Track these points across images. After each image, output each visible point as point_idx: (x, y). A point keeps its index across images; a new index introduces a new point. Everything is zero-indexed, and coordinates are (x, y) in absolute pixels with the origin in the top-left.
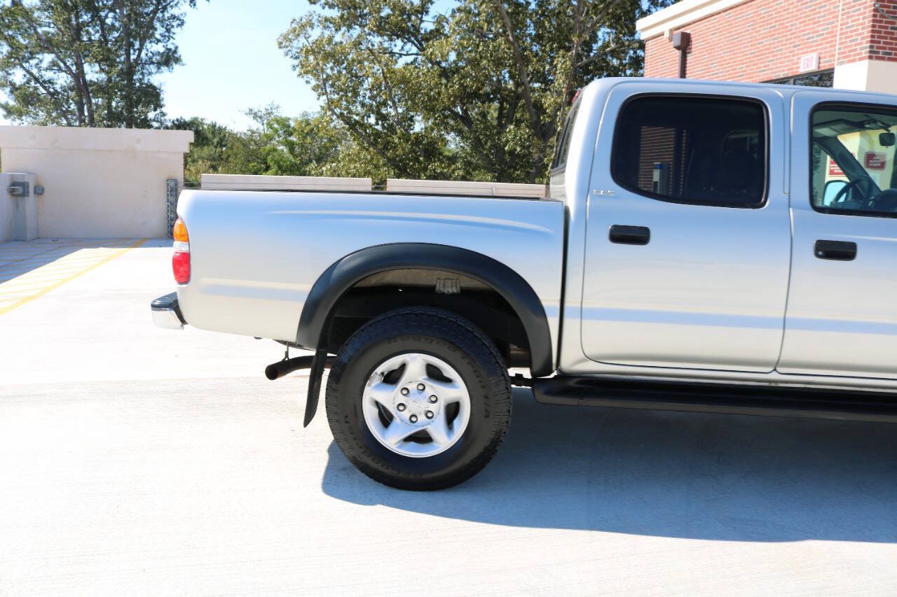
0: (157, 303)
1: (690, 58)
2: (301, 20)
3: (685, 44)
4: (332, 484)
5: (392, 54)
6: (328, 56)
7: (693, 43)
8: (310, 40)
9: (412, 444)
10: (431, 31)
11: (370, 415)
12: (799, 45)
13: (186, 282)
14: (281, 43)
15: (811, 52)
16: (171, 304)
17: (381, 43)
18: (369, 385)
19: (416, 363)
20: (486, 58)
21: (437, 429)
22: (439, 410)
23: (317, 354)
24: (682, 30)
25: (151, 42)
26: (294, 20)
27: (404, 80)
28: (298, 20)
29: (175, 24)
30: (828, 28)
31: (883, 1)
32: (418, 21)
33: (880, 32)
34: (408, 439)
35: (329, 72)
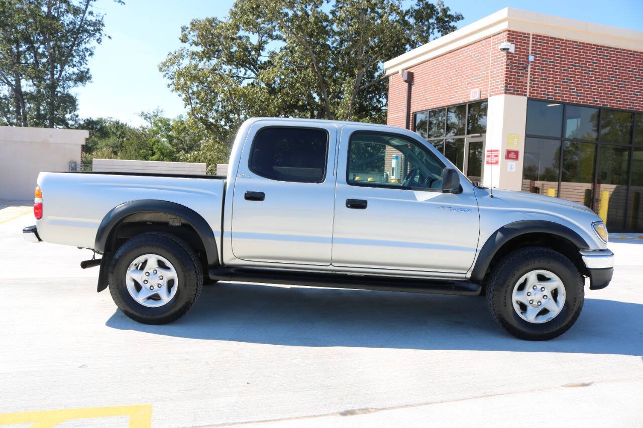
0: (27, 229)
1: (413, 88)
2: (175, 53)
3: (410, 79)
4: (112, 322)
5: (238, 77)
6: (194, 78)
7: (415, 78)
8: (180, 67)
9: (151, 300)
10: (265, 62)
11: (130, 286)
12: (470, 83)
13: (40, 218)
14: (161, 68)
15: (477, 87)
16: (34, 230)
17: (231, 70)
18: (129, 270)
19: (152, 260)
20: (299, 82)
21: (163, 293)
22: (164, 283)
23: (104, 255)
24: (408, 70)
25: (69, 66)
26: (170, 53)
27: (245, 96)
28: (173, 53)
29: (87, 54)
30: (484, 74)
31: (512, 59)
32: (256, 56)
33: (511, 78)
34: (149, 298)
35: (195, 89)
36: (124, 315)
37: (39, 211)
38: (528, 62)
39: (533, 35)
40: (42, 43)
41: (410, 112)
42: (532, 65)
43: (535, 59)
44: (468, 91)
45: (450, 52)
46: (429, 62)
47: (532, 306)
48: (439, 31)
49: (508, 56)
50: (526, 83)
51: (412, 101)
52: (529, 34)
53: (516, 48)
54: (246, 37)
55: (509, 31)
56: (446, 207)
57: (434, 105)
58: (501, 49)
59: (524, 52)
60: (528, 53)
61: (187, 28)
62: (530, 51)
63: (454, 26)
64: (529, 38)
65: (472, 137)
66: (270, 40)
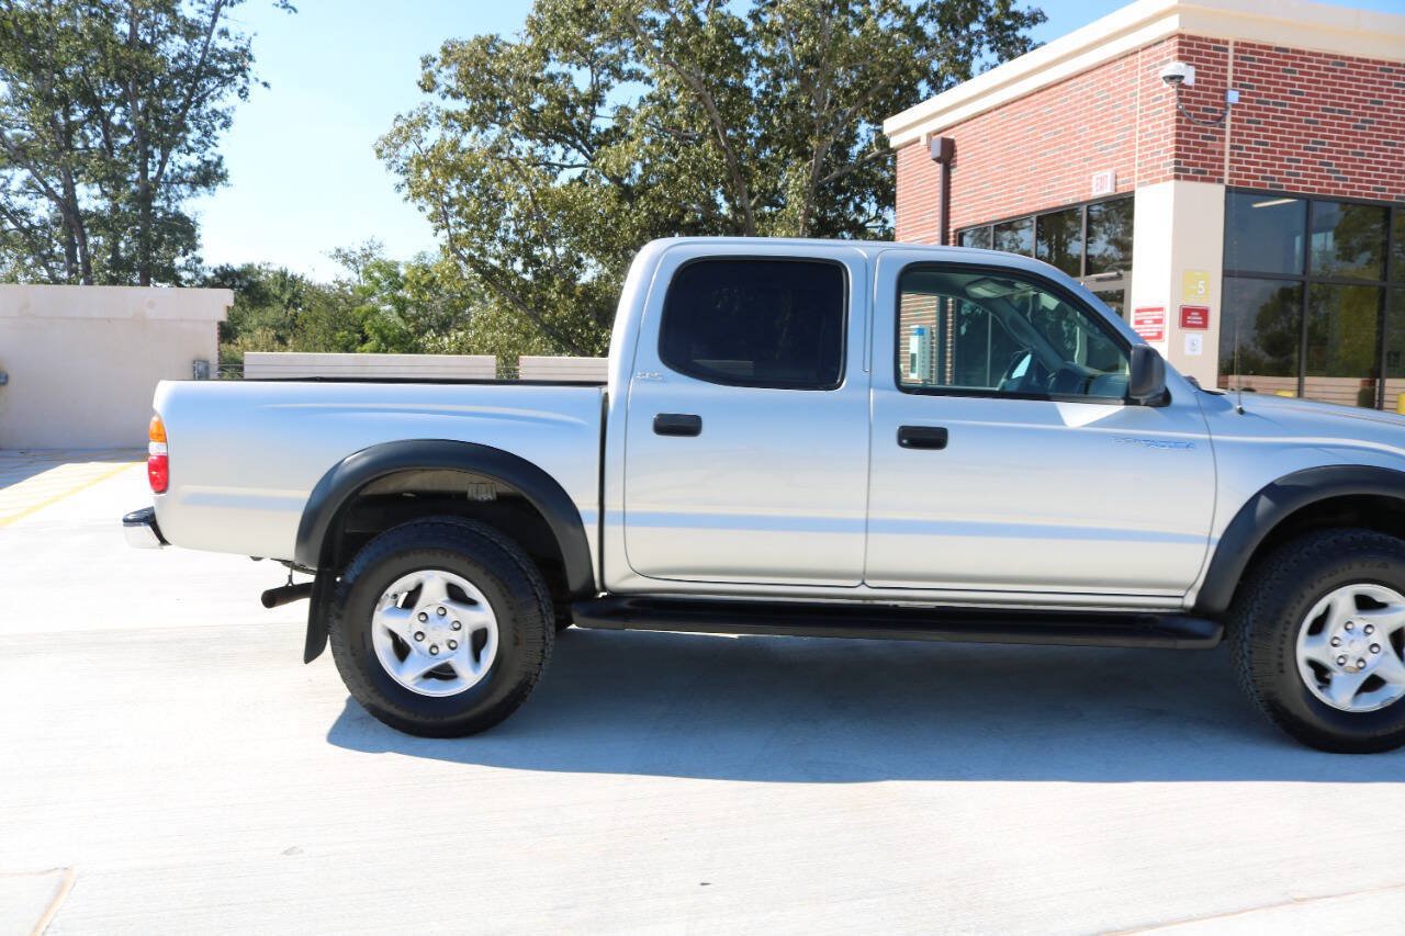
0: (130, 517)
1: (954, 174)
2: (411, 116)
3: (947, 154)
4: (340, 734)
5: (549, 165)
6: (451, 170)
7: (958, 153)
8: (422, 146)
9: (433, 681)
10: (607, 131)
11: (382, 647)
12: (1090, 159)
13: (163, 491)
14: (381, 151)
15: (1106, 167)
16: (149, 519)
17: (532, 149)
18: (380, 610)
19: (434, 583)
20: (686, 170)
21: (461, 662)
22: (463, 638)
23: (319, 575)
24: (942, 135)
25: (180, 151)
26: (400, 116)
27: (565, 205)
28: (405, 116)
29: (217, 124)
30: (1124, 136)
31: (1189, 101)
32: (587, 116)
33: (1188, 143)
34: (428, 675)
35: (454, 193)
36: (367, 713)
37: (160, 475)
38: (1225, 106)
39: (1236, 44)
40: (120, 102)
41: (948, 228)
42: (1234, 113)
43: (1241, 100)
44: (1087, 176)
45: (1040, 90)
46: (990, 115)
47: (1346, 671)
48: (992, 50)
49: (1180, 93)
50: (1222, 153)
51: (952, 205)
52: (1226, 43)
53: (1197, 74)
54: (565, 76)
55: (1181, 36)
56: (1136, 439)
57: (1006, 210)
58: (1164, 78)
59: (1216, 83)
60: (1225, 85)
61: (434, 60)
62: (1230, 81)
63: (1024, 37)
64: (1226, 50)
65: (1099, 280)
66: (615, 82)
